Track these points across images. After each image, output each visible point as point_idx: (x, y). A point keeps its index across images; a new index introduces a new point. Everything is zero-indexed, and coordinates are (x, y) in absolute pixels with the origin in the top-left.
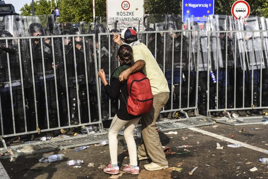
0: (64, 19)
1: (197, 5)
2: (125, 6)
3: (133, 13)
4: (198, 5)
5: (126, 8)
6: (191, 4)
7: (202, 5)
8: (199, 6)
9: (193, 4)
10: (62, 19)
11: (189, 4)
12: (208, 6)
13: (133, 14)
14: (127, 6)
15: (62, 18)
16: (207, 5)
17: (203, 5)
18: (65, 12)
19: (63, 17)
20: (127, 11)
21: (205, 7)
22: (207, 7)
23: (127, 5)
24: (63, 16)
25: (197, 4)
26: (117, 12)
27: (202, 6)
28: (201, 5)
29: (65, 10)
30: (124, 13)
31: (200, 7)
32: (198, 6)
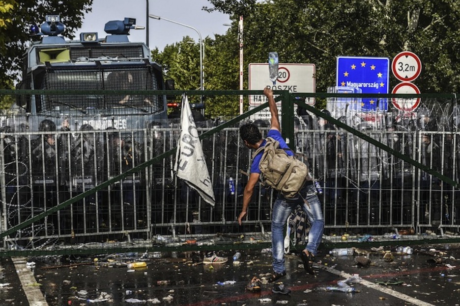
0: (224, 84)
1: (360, 84)
2: (282, 76)
3: (295, 87)
4: (362, 84)
5: (282, 79)
6: (350, 82)
7: (369, 84)
8: (364, 86)
9: (355, 83)
10: (219, 84)
11: (348, 82)
12: (379, 85)
13: (295, 90)
14: (284, 76)
15: (220, 81)
16: (377, 84)
17: (371, 85)
18: (226, 70)
19: (222, 80)
20: (285, 84)
21: (373, 88)
22: (377, 87)
23: (284, 74)
24: (221, 78)
25: (361, 82)
26: (267, 86)
27: (369, 87)
28: (367, 84)
29: (225, 66)
30: (280, 87)
31: (366, 87)
32: (362, 86)
